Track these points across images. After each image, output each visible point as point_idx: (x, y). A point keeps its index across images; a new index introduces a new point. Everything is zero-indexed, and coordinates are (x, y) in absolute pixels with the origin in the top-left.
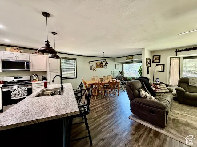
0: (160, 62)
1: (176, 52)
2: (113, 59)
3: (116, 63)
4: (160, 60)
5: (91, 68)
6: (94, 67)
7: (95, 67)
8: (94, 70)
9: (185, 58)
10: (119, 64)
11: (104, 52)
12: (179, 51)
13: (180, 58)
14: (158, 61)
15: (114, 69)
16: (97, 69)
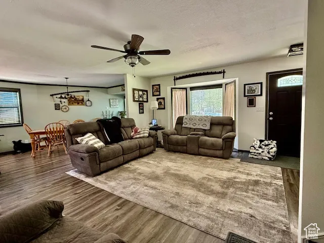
0: (160, 95)
1: (174, 80)
2: (104, 89)
3: (109, 97)
4: (160, 91)
5: (57, 107)
6: (63, 104)
7: (66, 104)
8: (65, 110)
9: (192, 89)
10: (117, 97)
11: (67, 78)
12: (178, 79)
13: (186, 89)
14: (158, 93)
15: (108, 108)
16: (71, 107)
